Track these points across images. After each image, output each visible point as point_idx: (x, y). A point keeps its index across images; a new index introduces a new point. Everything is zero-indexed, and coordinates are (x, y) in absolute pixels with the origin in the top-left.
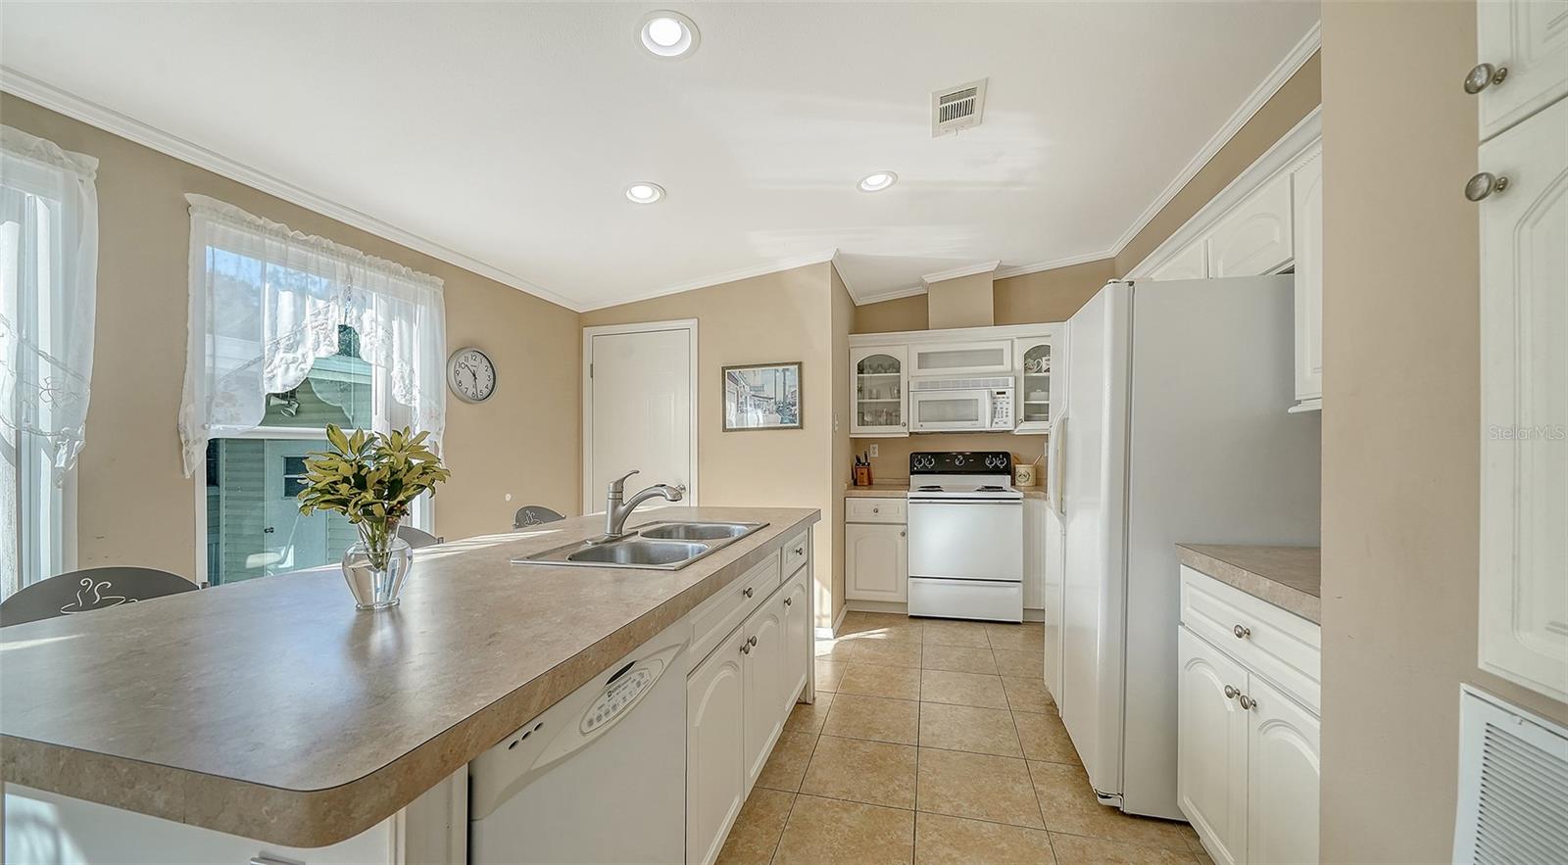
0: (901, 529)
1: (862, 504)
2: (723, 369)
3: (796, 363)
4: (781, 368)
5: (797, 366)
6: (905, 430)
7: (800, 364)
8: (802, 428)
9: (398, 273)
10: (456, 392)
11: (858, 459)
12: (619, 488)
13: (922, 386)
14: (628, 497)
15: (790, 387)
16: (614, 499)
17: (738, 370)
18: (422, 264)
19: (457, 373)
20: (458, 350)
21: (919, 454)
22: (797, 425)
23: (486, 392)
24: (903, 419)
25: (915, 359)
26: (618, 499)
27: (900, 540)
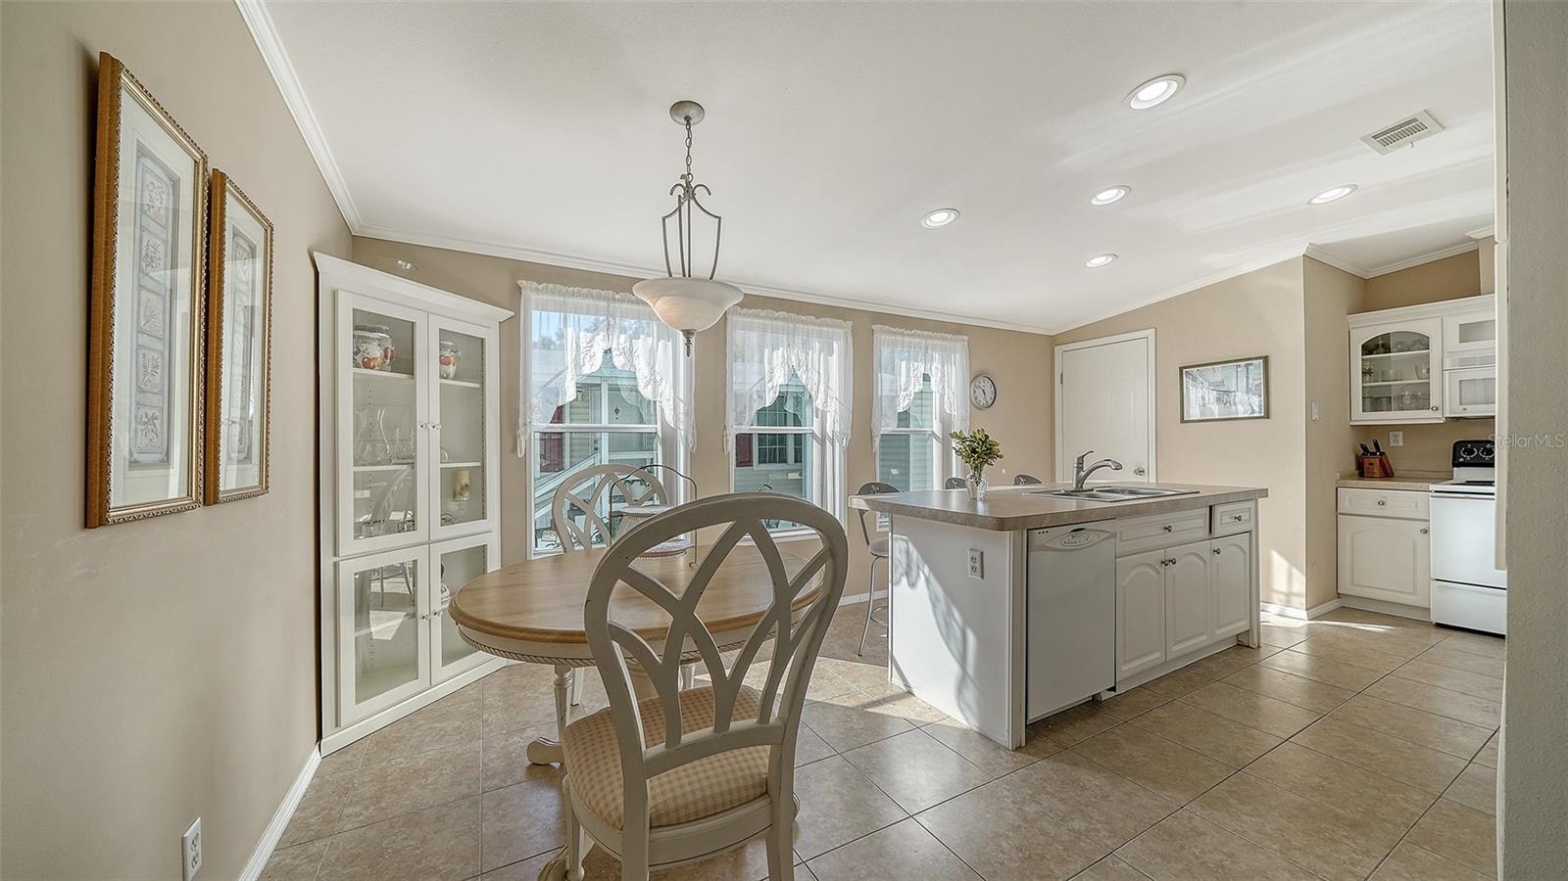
0: (1422, 525)
1: (1363, 496)
2: (1181, 369)
3: (1260, 358)
4: (1243, 363)
5: (1261, 361)
6: (1438, 414)
7: (1266, 359)
8: (1268, 417)
9: (946, 339)
10: (975, 406)
11: (1365, 448)
12: (1081, 461)
13: (1465, 363)
14: (1086, 467)
15: (1254, 380)
16: (1078, 467)
17: (1196, 369)
18: (956, 329)
19: (975, 392)
20: (976, 376)
21: (1469, 442)
22: (1263, 415)
23: (990, 402)
24: (1434, 401)
25: (1454, 334)
26: (1080, 468)
27: (1421, 537)
